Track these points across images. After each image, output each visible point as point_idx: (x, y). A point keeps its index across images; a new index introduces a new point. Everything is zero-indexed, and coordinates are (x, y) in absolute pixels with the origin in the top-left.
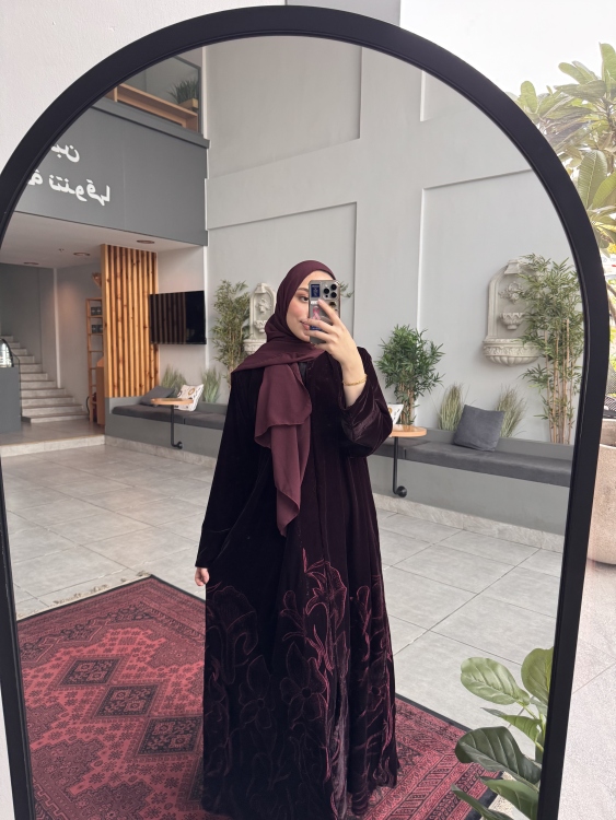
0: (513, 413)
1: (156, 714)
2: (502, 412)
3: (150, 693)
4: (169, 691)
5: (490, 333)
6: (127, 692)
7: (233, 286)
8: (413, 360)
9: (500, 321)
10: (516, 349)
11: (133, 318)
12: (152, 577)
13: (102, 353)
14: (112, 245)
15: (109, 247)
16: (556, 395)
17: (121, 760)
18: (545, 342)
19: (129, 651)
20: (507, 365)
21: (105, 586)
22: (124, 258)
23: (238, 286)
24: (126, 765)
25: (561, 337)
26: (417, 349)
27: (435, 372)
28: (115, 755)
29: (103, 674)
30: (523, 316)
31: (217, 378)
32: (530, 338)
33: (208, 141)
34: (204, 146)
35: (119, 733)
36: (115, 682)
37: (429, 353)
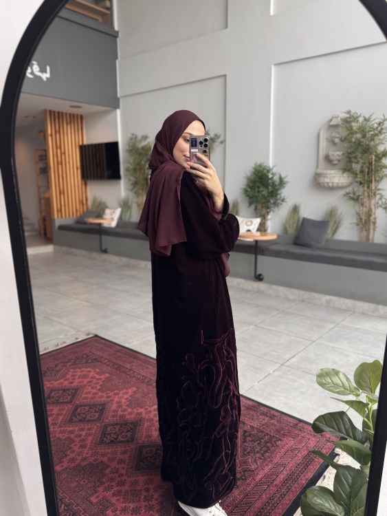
0: (335, 222)
1: (107, 421)
2: (328, 222)
3: (102, 408)
4: (114, 406)
5: (320, 167)
6: (87, 408)
7: (139, 137)
8: (266, 186)
9: (328, 159)
10: (337, 177)
11: (69, 162)
12: (96, 336)
13: (48, 187)
14: (52, 109)
15: (50, 111)
16: (365, 209)
17: (87, 449)
18: (358, 172)
19: (85, 383)
20: (332, 188)
21: (65, 343)
22: (61, 119)
23: (143, 137)
24: (90, 452)
25: (369, 169)
26: (269, 179)
27: (282, 195)
28: (83, 446)
29: (69, 397)
30: (343, 154)
31: (130, 203)
32: (347, 169)
33: (117, 32)
34: (115, 36)
35: (84, 433)
36: (78, 402)
37: (277, 182)
